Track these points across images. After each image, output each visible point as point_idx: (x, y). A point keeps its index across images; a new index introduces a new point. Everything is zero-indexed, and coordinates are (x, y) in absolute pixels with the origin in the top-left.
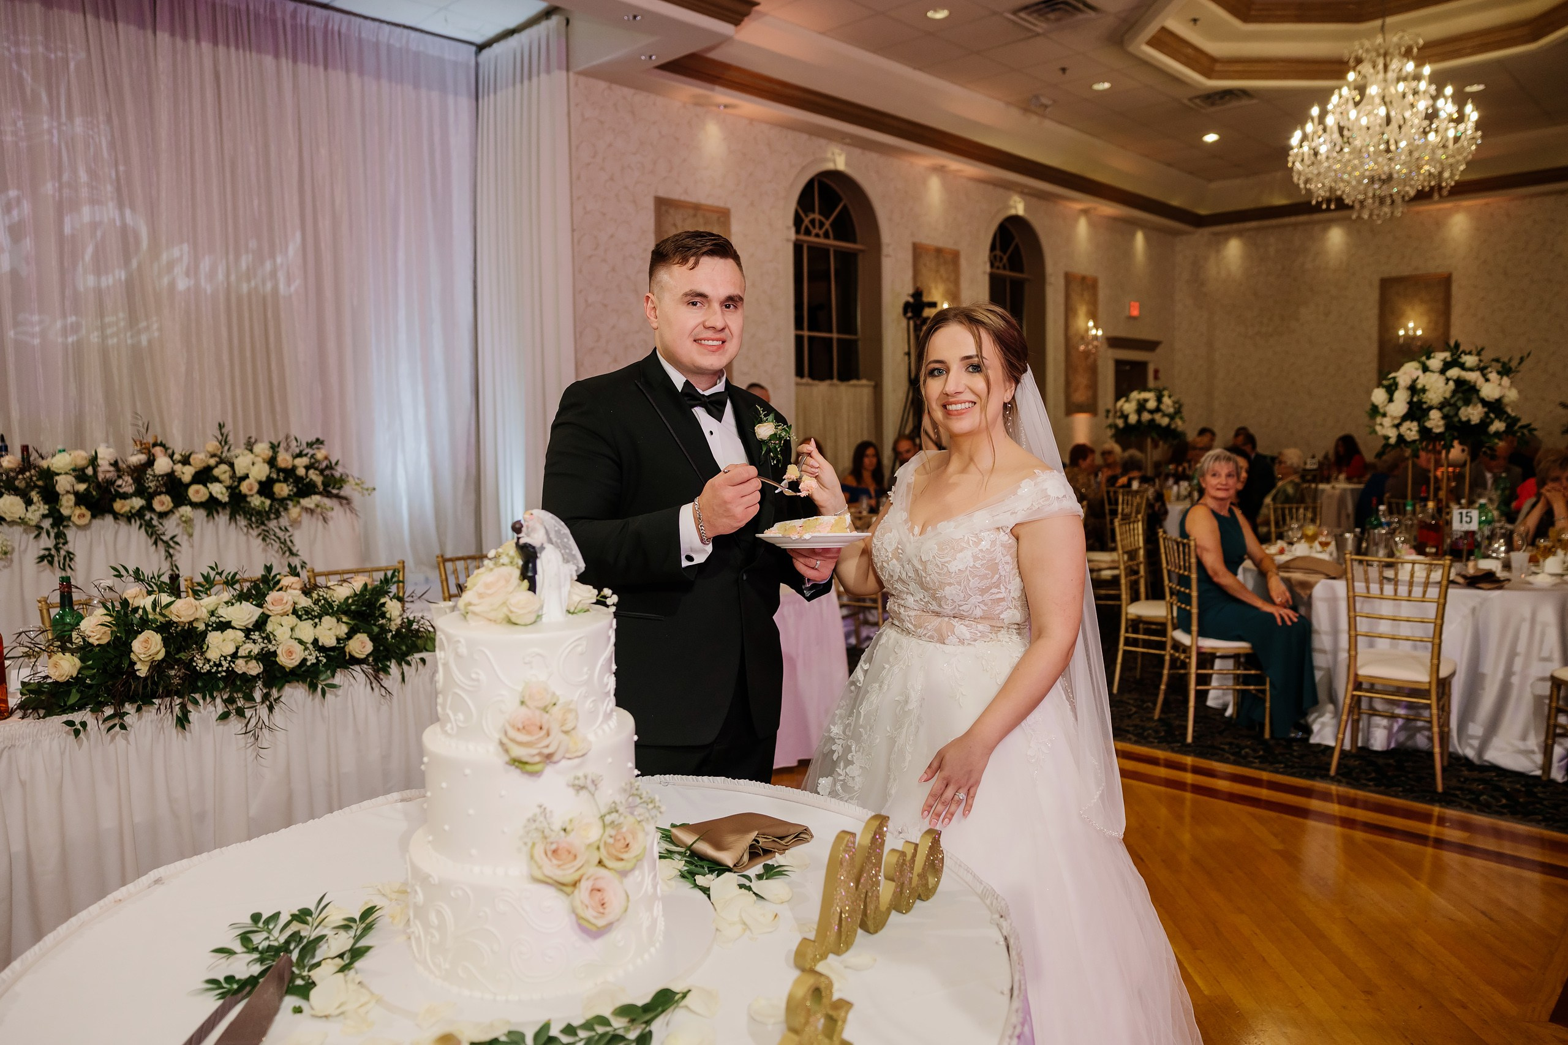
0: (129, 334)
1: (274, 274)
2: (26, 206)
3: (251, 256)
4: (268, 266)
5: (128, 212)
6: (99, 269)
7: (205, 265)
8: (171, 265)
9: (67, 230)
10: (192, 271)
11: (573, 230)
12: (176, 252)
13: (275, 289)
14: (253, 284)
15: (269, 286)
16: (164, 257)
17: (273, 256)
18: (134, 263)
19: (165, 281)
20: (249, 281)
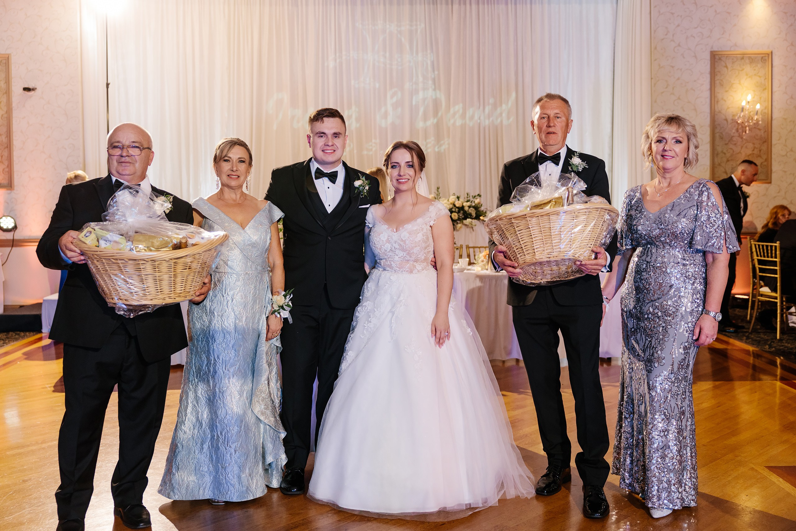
0: (436, 147)
1: (501, 114)
2: (399, 94)
3: (490, 107)
4: (499, 110)
5: (438, 92)
6: (425, 119)
7: (469, 113)
8: (455, 114)
9: (414, 103)
10: (463, 116)
11: (652, 79)
12: (457, 107)
13: (502, 121)
14: (491, 119)
15: (499, 120)
16: (452, 111)
17: (501, 105)
18: (440, 114)
19: (452, 121)
20: (489, 119)
